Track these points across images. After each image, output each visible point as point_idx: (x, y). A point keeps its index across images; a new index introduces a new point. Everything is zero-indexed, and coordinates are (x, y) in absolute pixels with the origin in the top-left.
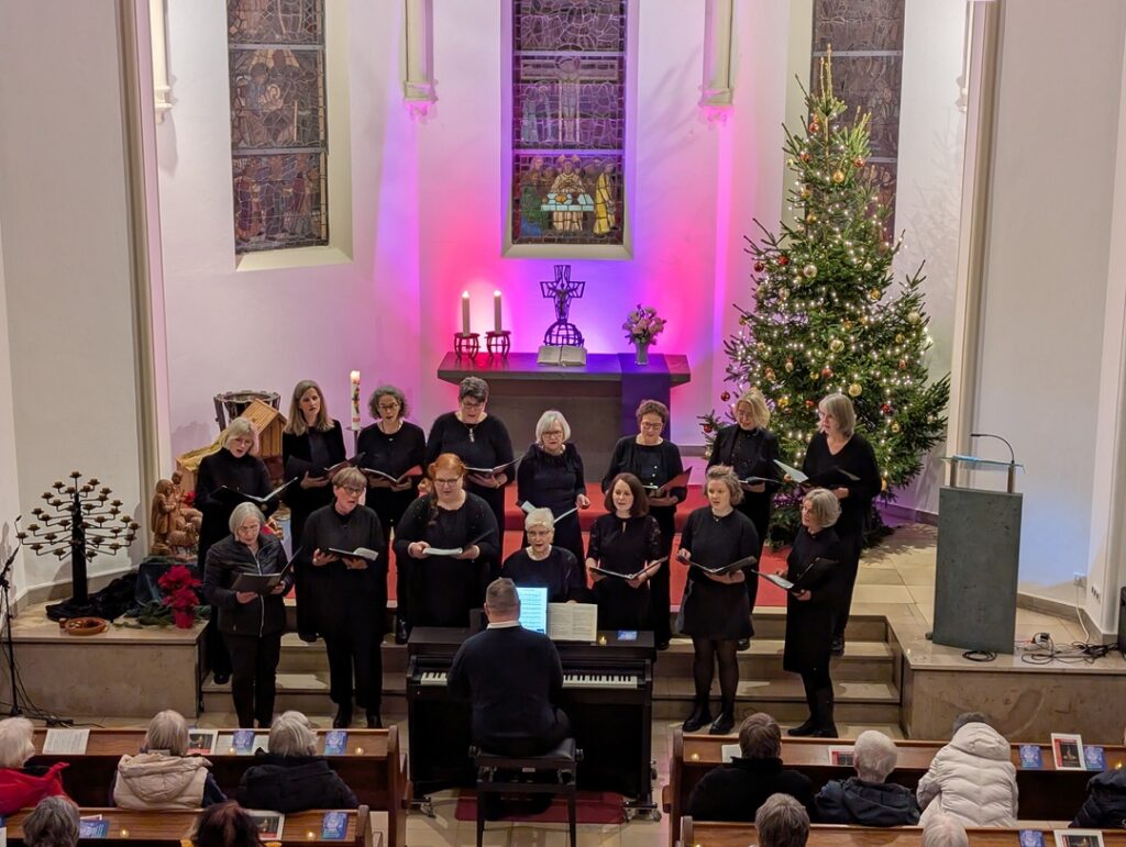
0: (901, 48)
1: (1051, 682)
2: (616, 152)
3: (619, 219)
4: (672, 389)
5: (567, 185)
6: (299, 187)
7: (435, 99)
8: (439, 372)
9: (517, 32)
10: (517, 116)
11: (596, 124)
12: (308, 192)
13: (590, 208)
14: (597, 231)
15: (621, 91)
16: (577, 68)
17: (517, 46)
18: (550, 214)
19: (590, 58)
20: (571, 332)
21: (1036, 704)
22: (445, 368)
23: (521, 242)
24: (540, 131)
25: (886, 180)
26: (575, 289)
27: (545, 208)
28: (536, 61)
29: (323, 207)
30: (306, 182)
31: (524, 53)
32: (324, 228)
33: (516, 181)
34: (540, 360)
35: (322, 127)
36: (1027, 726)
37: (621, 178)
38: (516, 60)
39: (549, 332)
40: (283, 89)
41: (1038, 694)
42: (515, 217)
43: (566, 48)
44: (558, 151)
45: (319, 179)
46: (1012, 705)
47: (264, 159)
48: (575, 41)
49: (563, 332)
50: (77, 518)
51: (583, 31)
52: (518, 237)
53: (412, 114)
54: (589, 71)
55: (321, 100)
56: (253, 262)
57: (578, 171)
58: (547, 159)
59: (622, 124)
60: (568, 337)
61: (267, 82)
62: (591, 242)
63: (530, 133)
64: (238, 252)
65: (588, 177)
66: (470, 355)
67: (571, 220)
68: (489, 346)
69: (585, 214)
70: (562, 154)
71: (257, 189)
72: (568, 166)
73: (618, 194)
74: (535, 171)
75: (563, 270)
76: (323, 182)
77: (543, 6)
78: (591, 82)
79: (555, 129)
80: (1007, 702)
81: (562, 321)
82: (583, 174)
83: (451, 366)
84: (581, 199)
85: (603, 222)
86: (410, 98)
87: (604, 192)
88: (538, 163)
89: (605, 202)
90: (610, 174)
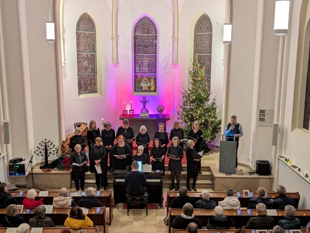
0: (211, 53)
1: (243, 179)
2: (155, 74)
3: (156, 87)
4: (167, 121)
5: (145, 81)
6: (91, 82)
7: (119, 64)
8: (120, 118)
9: (135, 50)
10: (135, 67)
11: (151, 69)
12: (93, 82)
13: (150, 85)
14: (151, 90)
15: (156, 62)
16: (147, 57)
17: (135, 53)
18: (142, 86)
19: (150, 55)
20: (146, 110)
21: (240, 184)
22: (121, 117)
23: (136, 92)
24: (140, 70)
25: (209, 79)
26: (147, 101)
27: (141, 85)
28: (139, 56)
29: (96, 85)
30: (93, 80)
31: (136, 54)
32: (96, 89)
33: (135, 80)
34: (140, 116)
35: (96, 69)
36: (238, 188)
37: (156, 79)
38: (135, 56)
39: (142, 110)
40: (88, 62)
41: (240, 182)
42: (135, 87)
43: (145, 53)
44: (143, 74)
45: (95, 80)
46: (235, 185)
47: (84, 76)
48: (146, 52)
49: (145, 110)
50: (46, 148)
51: (148, 50)
52: (135, 91)
53: (114, 67)
54: (149, 58)
55: (95, 64)
56: (82, 96)
57: (147, 78)
58: (141, 76)
59: (156, 68)
60: (145, 111)
61: (85, 60)
62: (150, 92)
63: (138, 71)
64: (79, 94)
65: (149, 79)
66: (126, 115)
67: (146, 88)
68: (130, 113)
69: (149, 86)
70: (144, 74)
71: (83, 82)
72: (145, 77)
73: (155, 83)
74: (139, 78)
75: (144, 98)
76: (96, 80)
77: (140, 45)
78: (150, 60)
79: (143, 70)
80: (234, 184)
81: (144, 108)
82: (148, 78)
83: (122, 117)
84: (148, 83)
85: (152, 88)
86: (113, 63)
87: (152, 82)
88: (139, 76)
89: (153, 84)
90: (154, 78)
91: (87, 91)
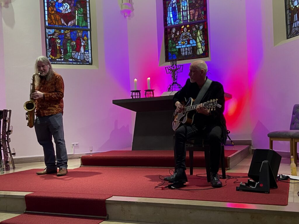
3: (207, 47)
5: (186, 37)
8: (113, 100)
13: (195, 45)
18: (179, 49)
26: (179, 68)
29: (90, 51)
33: (166, 38)
35: (88, 21)
37: (206, 31)
42: (166, 52)
49: (175, 87)
55: (88, 11)
62: (196, 58)
68: (145, 95)
69: (193, 47)
73: (206, 38)
74: (173, 33)
81: (175, 83)
84: (191, 42)
85: (200, 50)
86: (122, 9)
87: (200, 37)
88: (174, 30)
89: (200, 42)
90: (202, 30)
91: (69, 60)
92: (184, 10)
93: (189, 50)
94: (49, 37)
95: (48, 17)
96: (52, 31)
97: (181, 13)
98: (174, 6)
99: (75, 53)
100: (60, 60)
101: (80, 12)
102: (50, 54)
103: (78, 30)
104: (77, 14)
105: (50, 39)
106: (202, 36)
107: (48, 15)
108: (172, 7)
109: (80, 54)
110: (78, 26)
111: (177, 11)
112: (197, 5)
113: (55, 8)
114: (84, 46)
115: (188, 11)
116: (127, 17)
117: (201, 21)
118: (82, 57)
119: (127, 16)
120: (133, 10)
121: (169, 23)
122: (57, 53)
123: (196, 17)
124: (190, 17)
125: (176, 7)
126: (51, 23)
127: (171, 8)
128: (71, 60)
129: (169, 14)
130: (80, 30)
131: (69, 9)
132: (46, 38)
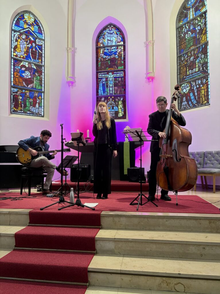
3: (125, 113)
5: (111, 104)
9: (97, 66)
13: (117, 110)
14: (119, 116)
15: (125, 79)
29: (43, 107)
37: (125, 101)
38: (97, 73)
57: (113, 100)
58: (105, 98)
59: (125, 88)
62: (118, 119)
67: (112, 114)
69: (116, 112)
72: (111, 99)
82: (115, 101)
84: (114, 108)
85: (121, 114)
86: (68, 80)
87: (120, 105)
88: (103, 99)
89: (121, 108)
90: (122, 101)
91: (27, 112)
92: (110, 86)
93: (113, 113)
94: (14, 94)
95: (13, 79)
96: (16, 90)
97: (109, 88)
98: (103, 83)
99: (32, 108)
100: (20, 111)
101: (37, 79)
102: (13, 106)
103: (35, 91)
104: (35, 80)
105: (14, 96)
106: (122, 105)
107: (13, 78)
108: (103, 84)
109: (36, 108)
110: (35, 88)
111: (106, 87)
112: (119, 84)
113: (19, 73)
114: (39, 103)
115: (113, 88)
116: (71, 87)
117: (122, 95)
118: (37, 111)
119: (71, 85)
120: (76, 82)
121: (100, 93)
122: (18, 106)
123: (118, 92)
124: (114, 91)
125: (105, 83)
126: (15, 84)
127: (101, 84)
128: (29, 112)
129: (100, 88)
130: (36, 91)
131: (30, 75)
132: (11, 94)
